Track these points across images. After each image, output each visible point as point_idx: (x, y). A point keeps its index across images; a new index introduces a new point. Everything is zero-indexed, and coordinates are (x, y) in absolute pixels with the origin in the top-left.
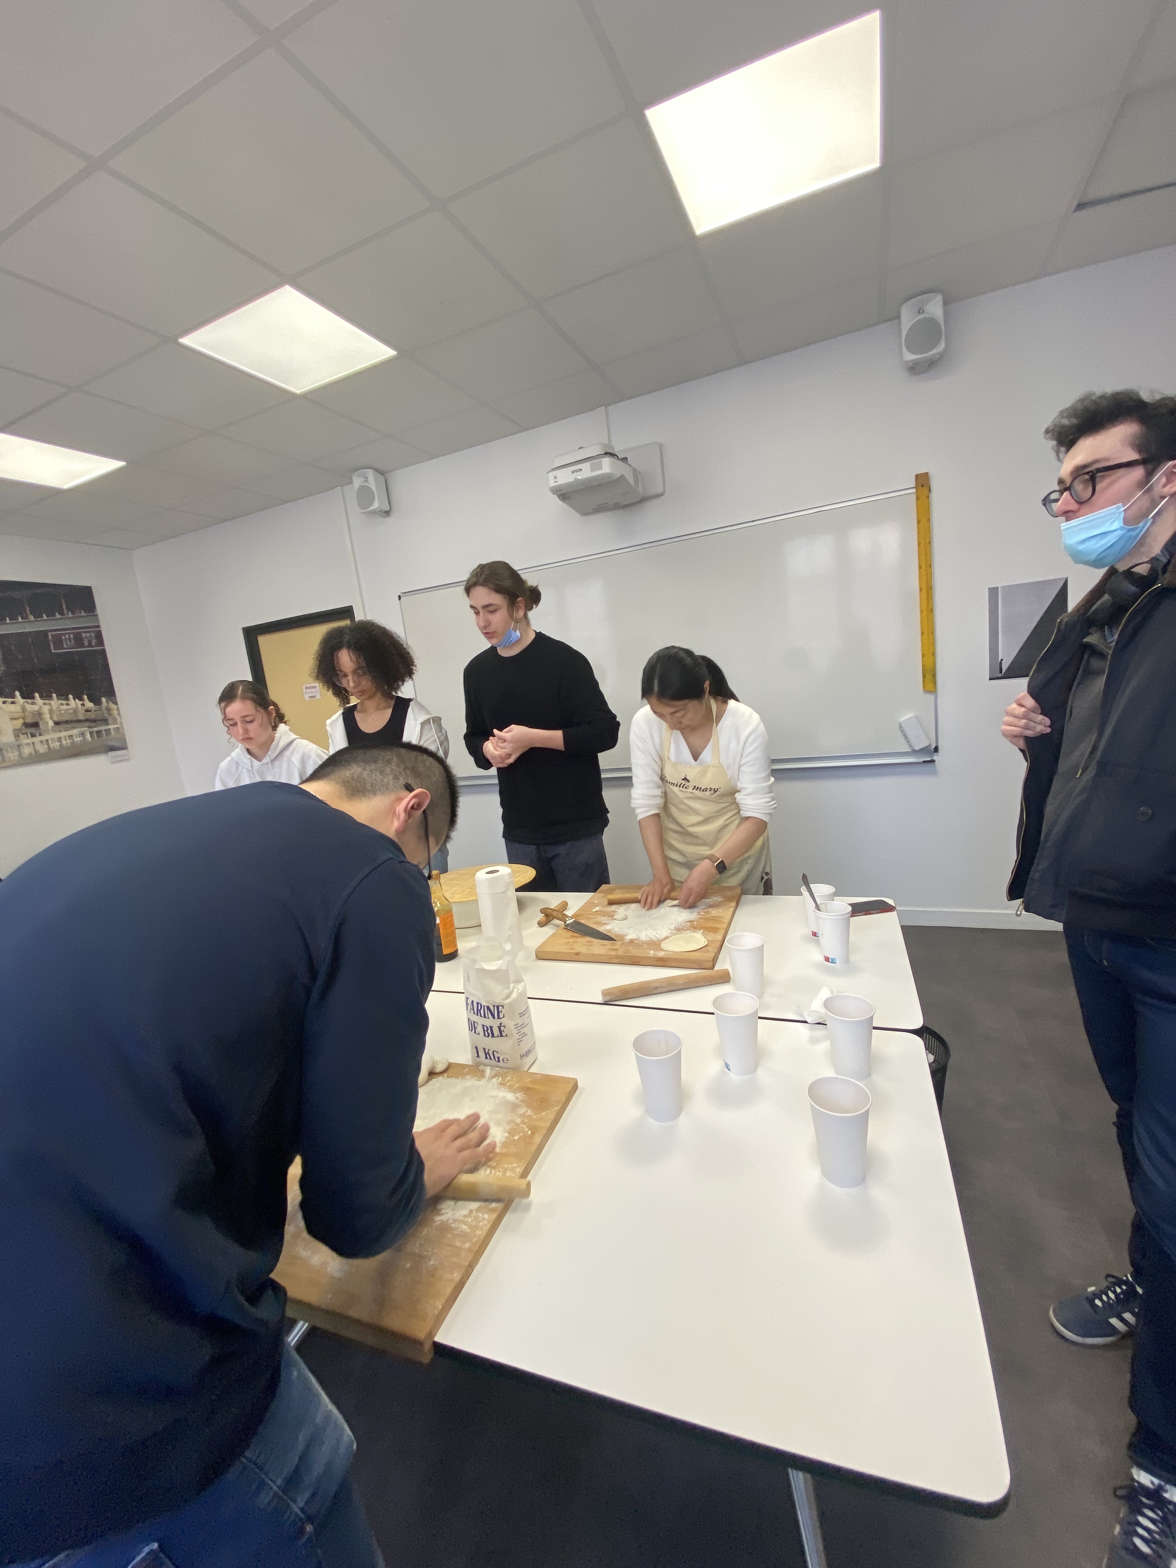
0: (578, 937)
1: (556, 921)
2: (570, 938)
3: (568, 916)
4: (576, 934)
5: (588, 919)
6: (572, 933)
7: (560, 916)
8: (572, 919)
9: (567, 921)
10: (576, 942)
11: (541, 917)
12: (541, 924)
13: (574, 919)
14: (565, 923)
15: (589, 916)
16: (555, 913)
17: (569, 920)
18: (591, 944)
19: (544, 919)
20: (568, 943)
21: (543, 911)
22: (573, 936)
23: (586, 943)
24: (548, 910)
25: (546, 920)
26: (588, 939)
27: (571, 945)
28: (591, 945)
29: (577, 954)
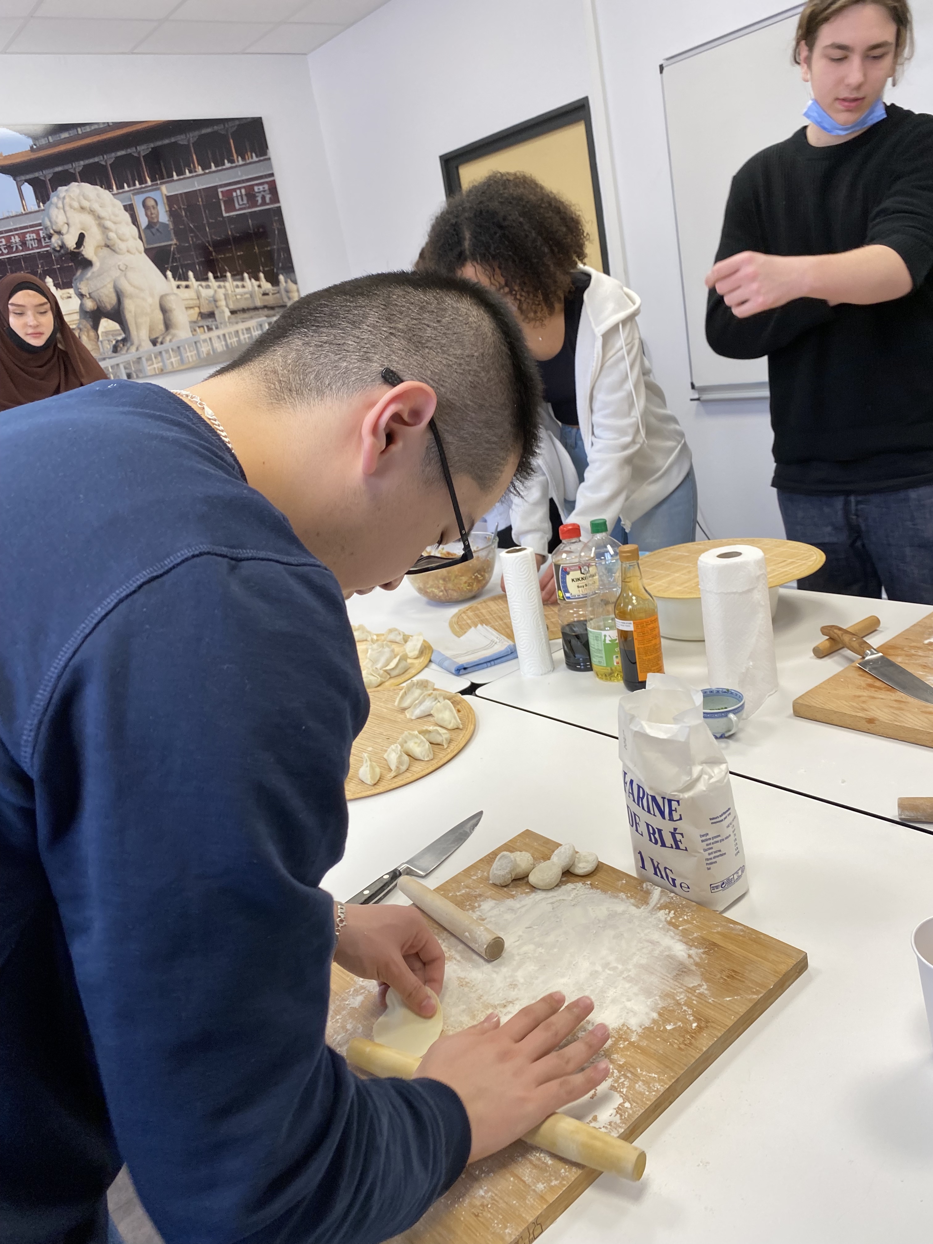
0: (880, 688)
1: (848, 653)
2: (864, 688)
3: (870, 647)
4: (878, 684)
5: (910, 656)
6: (870, 681)
7: (855, 645)
8: (878, 652)
9: (867, 655)
10: (874, 698)
11: (822, 640)
12: (820, 654)
13: (881, 654)
14: (864, 658)
15: (913, 652)
16: (846, 638)
17: (872, 654)
18: (902, 706)
19: (827, 644)
20: (859, 697)
21: (825, 630)
22: (871, 686)
23: (896, 705)
24: (836, 631)
25: (831, 647)
26: (900, 695)
27: (864, 702)
28: (900, 709)
29: (871, 721)
